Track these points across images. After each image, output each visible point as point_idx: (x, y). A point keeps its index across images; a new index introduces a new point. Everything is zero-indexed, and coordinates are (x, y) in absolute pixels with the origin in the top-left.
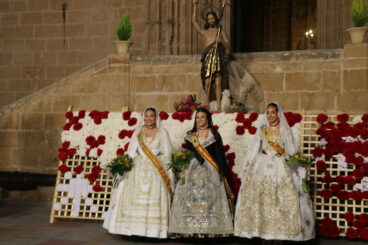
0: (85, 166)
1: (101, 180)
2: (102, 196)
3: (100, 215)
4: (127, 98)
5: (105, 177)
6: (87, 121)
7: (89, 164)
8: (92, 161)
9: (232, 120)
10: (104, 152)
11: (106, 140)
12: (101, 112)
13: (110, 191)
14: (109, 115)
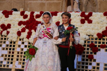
1: (9, 47)
3: (8, 66)
4: (23, 4)
6: (1, 16)
9: (79, 16)
10: (10, 32)
11: (11, 26)
12: (9, 11)
13: (14, 54)
14: (13, 13)
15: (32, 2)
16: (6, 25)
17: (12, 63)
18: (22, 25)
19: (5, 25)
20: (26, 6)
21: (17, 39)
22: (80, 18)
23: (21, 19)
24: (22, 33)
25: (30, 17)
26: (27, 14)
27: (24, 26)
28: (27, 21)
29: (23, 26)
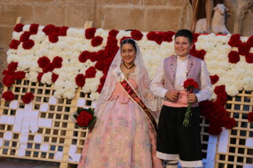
0: (36, 94)
2: (56, 132)
7: (40, 91)
8: (44, 88)
9: (224, 44)
10: (60, 77)
11: (63, 63)
12: (59, 28)
13: (66, 127)
14: (68, 31)
15: (113, 6)
16: (51, 60)
17: (61, 149)
18: (89, 61)
19: (49, 60)
20: (98, 15)
21: (76, 92)
22: (228, 48)
23: (87, 46)
24: (87, 80)
25: (108, 42)
26: (102, 36)
27: (93, 64)
28: (101, 52)
29: (90, 64)
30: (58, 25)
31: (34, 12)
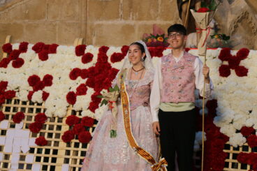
0: (26, 113)
1: (47, 131)
2: (47, 151)
4: (83, 28)
5: (51, 128)
6: (30, 56)
7: (31, 110)
8: (35, 107)
9: (214, 58)
10: (50, 96)
11: (53, 81)
12: (49, 45)
13: (58, 146)
14: (58, 49)
15: (104, 22)
16: (42, 79)
18: (79, 78)
19: (39, 79)
20: (89, 32)
21: (67, 110)
22: (219, 62)
23: (78, 63)
24: (78, 97)
25: (99, 59)
26: (92, 52)
27: (84, 81)
28: (92, 69)
29: (81, 81)
30: (48, 42)
31: (25, 30)
